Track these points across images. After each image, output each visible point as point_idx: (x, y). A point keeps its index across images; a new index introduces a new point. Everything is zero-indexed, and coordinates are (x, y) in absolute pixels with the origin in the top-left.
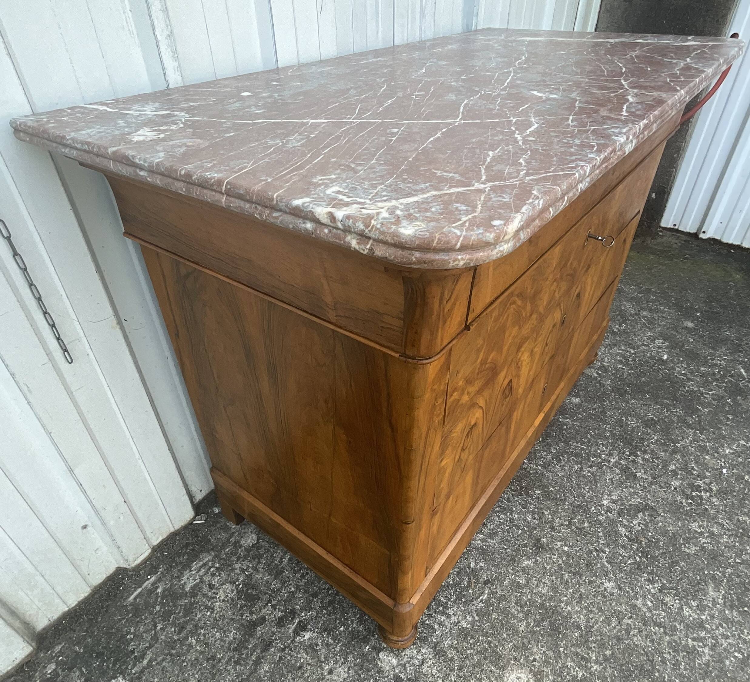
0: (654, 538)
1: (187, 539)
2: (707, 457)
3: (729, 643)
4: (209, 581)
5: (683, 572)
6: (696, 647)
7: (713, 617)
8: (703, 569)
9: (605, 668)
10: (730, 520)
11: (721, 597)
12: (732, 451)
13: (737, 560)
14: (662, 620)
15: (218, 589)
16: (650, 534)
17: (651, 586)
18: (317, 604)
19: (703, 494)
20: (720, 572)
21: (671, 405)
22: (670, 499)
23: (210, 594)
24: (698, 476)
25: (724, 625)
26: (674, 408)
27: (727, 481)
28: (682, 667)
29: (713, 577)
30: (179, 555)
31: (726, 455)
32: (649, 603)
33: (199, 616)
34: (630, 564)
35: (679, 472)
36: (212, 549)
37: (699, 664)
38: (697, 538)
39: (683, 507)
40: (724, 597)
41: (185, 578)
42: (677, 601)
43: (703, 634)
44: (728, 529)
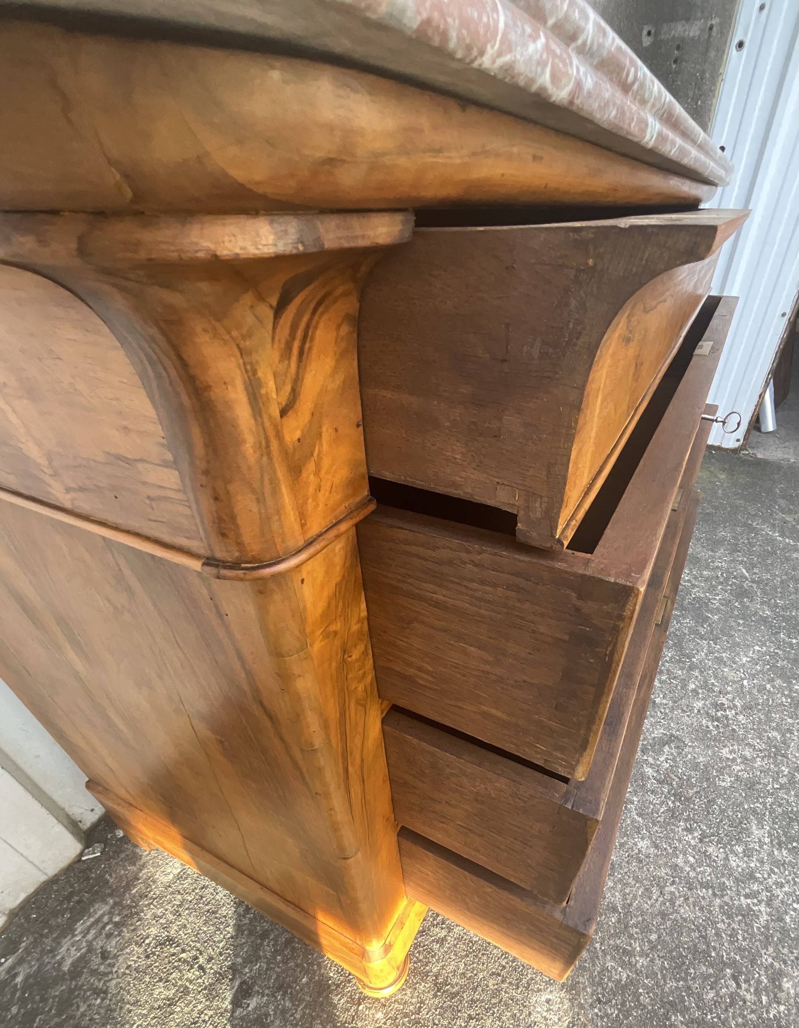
0: (684, 775)
1: (72, 886)
2: (726, 670)
3: (785, 893)
4: (102, 948)
5: (722, 811)
6: (751, 905)
7: (762, 862)
8: (742, 803)
9: (652, 961)
10: (761, 739)
11: (766, 835)
12: (748, 659)
13: (776, 786)
14: (709, 878)
15: (116, 957)
16: (680, 771)
17: (690, 837)
18: (267, 949)
19: (728, 713)
20: (760, 804)
21: (680, 616)
22: (695, 724)
23: (102, 968)
24: (720, 692)
25: (776, 870)
26: (684, 619)
27: (750, 693)
28: (740, 937)
29: (754, 811)
30: (55, 914)
31: (744, 664)
32: (691, 859)
33: (82, 1010)
34: (663, 813)
35: (700, 691)
36: (111, 895)
37: (758, 928)
38: (730, 766)
39: (710, 732)
40: (770, 835)
41: (64, 949)
42: (721, 850)
43: (755, 887)
44: (760, 750)
